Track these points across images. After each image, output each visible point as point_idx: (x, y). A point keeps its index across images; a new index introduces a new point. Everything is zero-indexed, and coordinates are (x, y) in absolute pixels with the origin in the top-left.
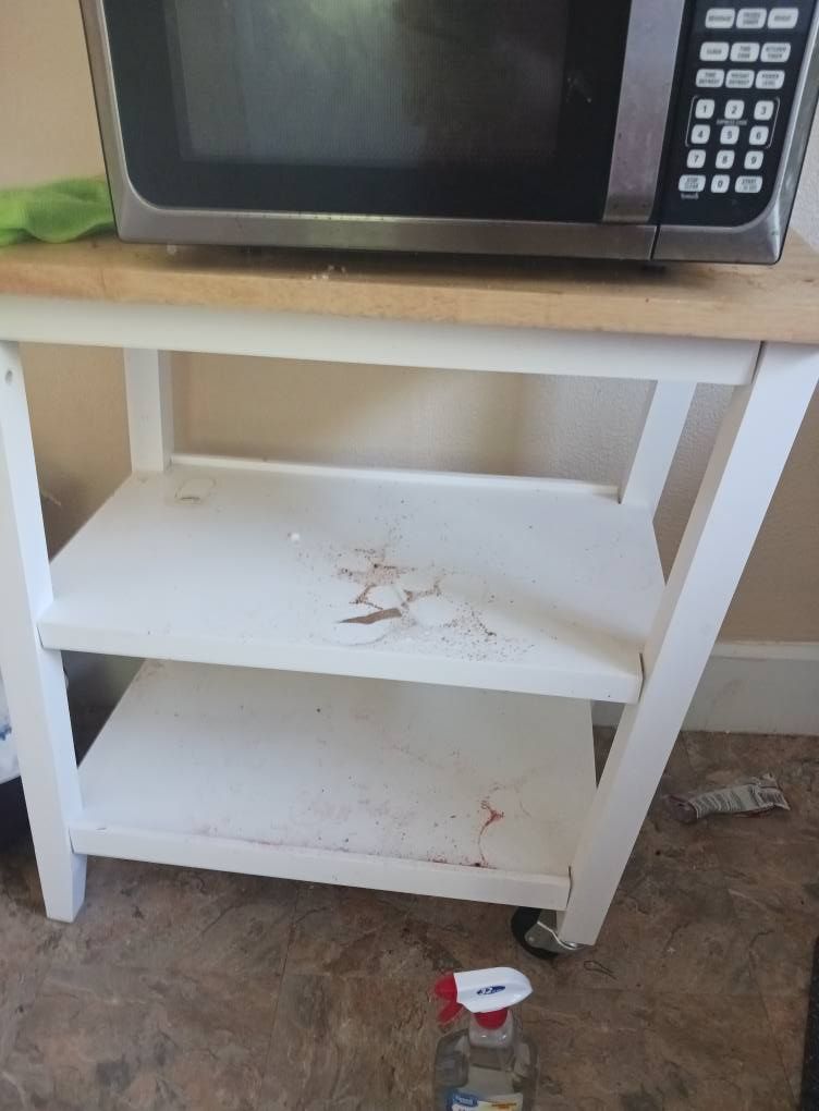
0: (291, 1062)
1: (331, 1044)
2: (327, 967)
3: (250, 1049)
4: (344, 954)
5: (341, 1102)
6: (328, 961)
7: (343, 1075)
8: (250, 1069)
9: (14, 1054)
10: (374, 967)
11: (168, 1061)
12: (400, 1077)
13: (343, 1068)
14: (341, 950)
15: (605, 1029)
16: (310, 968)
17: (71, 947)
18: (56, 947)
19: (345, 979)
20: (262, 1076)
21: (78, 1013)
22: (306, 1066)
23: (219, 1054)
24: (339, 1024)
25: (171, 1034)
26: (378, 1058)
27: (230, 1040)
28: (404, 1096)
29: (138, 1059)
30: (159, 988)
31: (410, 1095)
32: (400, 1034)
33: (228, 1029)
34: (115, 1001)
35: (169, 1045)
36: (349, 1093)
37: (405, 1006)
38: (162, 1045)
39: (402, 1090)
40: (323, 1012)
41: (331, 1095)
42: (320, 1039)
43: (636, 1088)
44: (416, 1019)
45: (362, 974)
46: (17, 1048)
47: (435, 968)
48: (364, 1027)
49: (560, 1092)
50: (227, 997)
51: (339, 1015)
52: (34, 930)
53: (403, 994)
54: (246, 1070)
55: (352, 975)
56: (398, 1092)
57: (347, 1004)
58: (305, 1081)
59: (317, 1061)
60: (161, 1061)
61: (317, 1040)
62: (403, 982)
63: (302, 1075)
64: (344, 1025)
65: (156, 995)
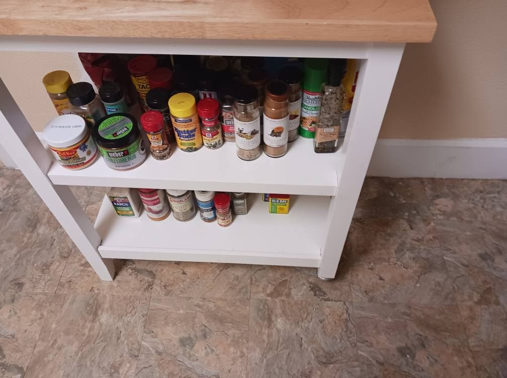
0: (259, 336)
1: (275, 329)
2: (269, 295)
3: (241, 331)
4: (275, 289)
5: (281, 352)
6: (268, 292)
7: (281, 341)
8: (242, 340)
9: (144, 334)
10: (289, 295)
11: (208, 337)
12: (305, 342)
13: (280, 338)
14: (273, 287)
15: (390, 320)
16: (262, 296)
17: (158, 289)
18: (151, 289)
19: (277, 300)
20: (248, 342)
21: (167, 317)
22: (265, 337)
23: (228, 333)
24: (277, 320)
25: (206, 325)
26: (295, 334)
27: (232, 327)
28: (307, 349)
29: (196, 336)
30: (198, 306)
31: (309, 349)
32: (303, 324)
33: (230, 323)
34: (181, 312)
35: (207, 330)
36: (284, 348)
37: (304, 312)
38: (204, 330)
39: (306, 347)
40: (269, 315)
41: (277, 349)
42: (269, 326)
43: (404, 345)
44: (309, 318)
45: (284, 298)
46: (145, 332)
47: (315, 295)
48: (287, 321)
49: (372, 347)
50: (228, 309)
51: (276, 316)
52: (141, 281)
53: (302, 307)
54: (241, 340)
55: (279, 298)
56: (304, 348)
57: (279, 311)
58: (265, 344)
59: (269, 336)
60: (205, 336)
61: (268, 327)
62: (302, 301)
63: (264, 341)
64: (279, 320)
65: (198, 309)
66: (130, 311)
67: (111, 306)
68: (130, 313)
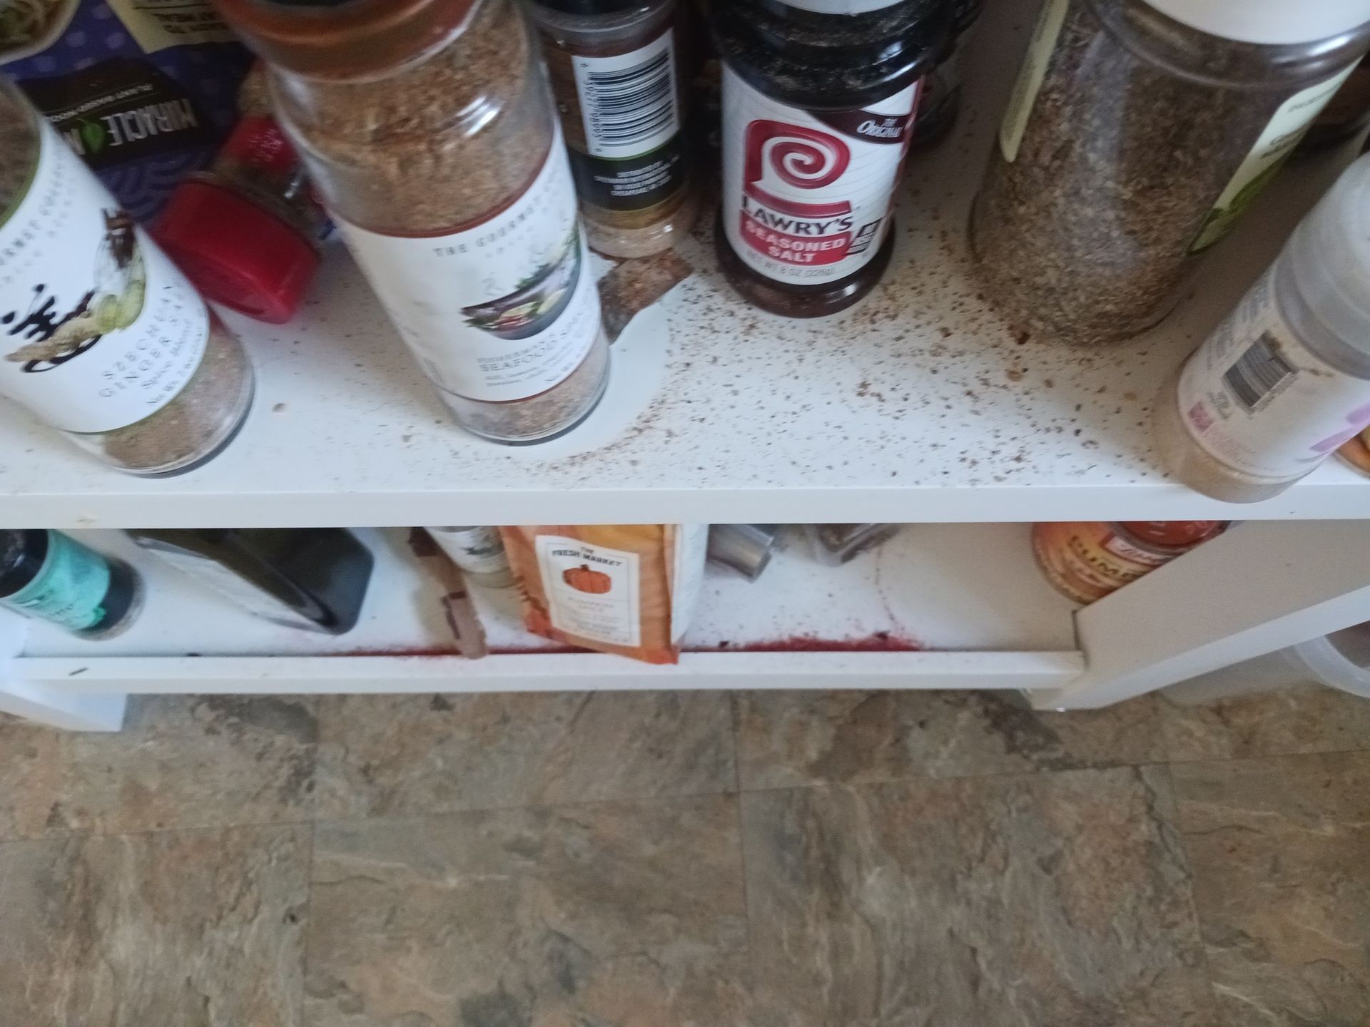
0: (795, 960)
1: (856, 919)
2: (815, 769)
3: (715, 943)
4: (838, 739)
5: (897, 1019)
6: (813, 755)
7: (889, 970)
8: (727, 982)
9: (309, 1002)
10: (900, 761)
11: (581, 984)
12: (990, 963)
13: (886, 959)
14: (832, 731)
15: (1329, 830)
16: (786, 774)
17: (340, 785)
18: (310, 788)
19: (851, 789)
20: (750, 989)
21: (393, 911)
22: (820, 961)
23: (664, 960)
24: (861, 880)
25: (568, 930)
26: (944, 933)
27: (678, 931)
28: (1001, 997)
29: (530, 988)
30: (520, 847)
31: (1012, 995)
32: (972, 886)
33: (666, 911)
34: (452, 882)
35: (573, 954)
36: (906, 1001)
37: (972, 830)
38: (561, 956)
39: (996, 986)
40: (826, 858)
41: (876, 1013)
42: (834, 912)
44: (995, 853)
45: (881, 775)
46: (309, 990)
47: (1011, 749)
48: (907, 880)
49: (1267, 958)
50: (649, 850)
51: (858, 862)
52: (260, 757)
53: (963, 807)
54: (720, 984)
55: (862, 779)
56: (990, 991)
57: (866, 838)
58: (825, 990)
59: (838, 952)
60: (567, 984)
61: (830, 916)
62: (959, 782)
63: (817, 981)
64: (871, 880)
65: (521, 862)
66: (231, 900)
67: (146, 883)
68: (233, 909)
